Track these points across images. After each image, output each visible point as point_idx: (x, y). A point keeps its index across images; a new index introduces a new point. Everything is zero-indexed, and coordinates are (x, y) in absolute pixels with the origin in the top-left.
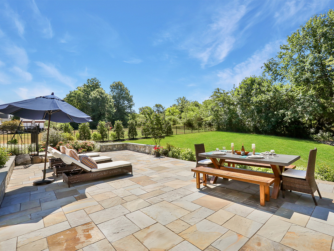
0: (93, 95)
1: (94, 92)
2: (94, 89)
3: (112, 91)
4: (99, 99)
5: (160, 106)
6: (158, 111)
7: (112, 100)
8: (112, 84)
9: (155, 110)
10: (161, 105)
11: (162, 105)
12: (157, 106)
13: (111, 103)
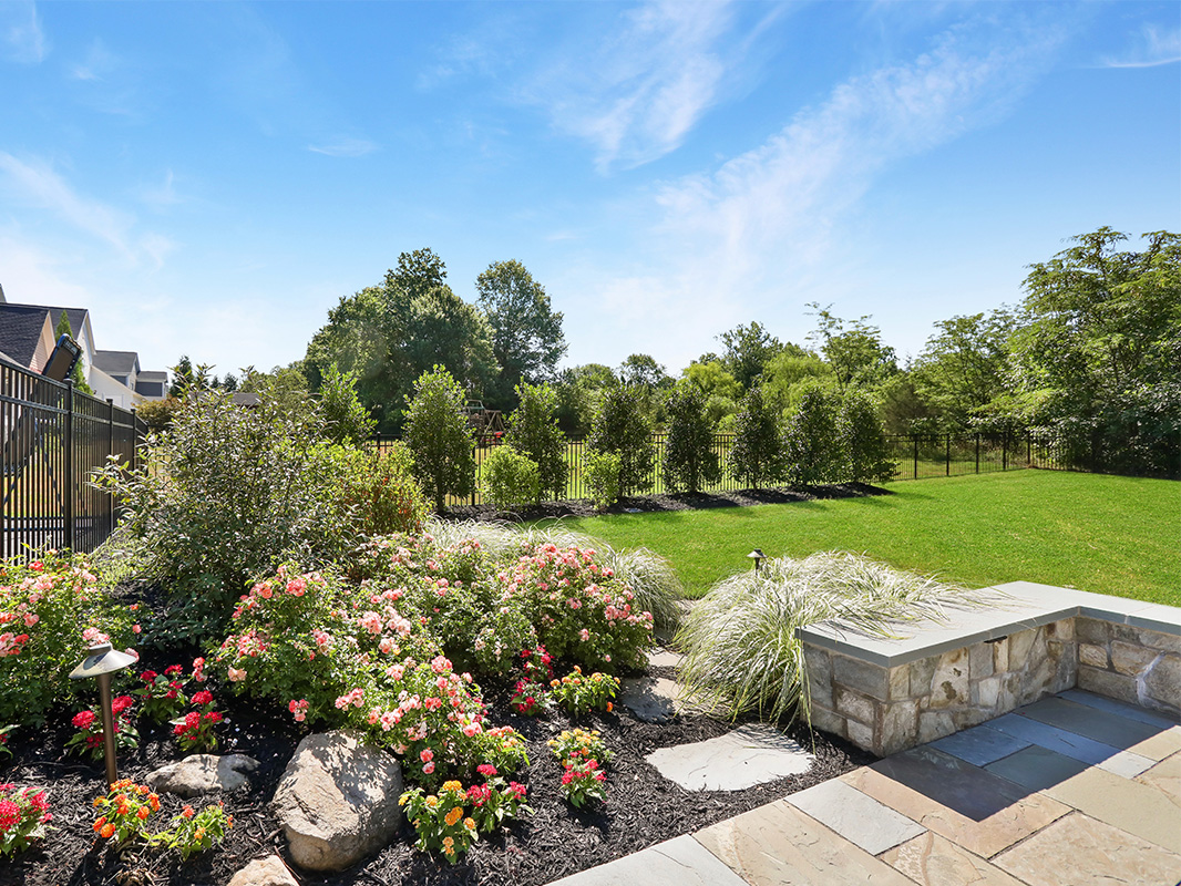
0: (421, 311)
1: (423, 298)
2: (423, 290)
3: (484, 296)
4: (441, 322)
5: (648, 361)
6: (639, 379)
7: (489, 329)
8: (483, 270)
9: (627, 379)
10: (650, 359)
11: (654, 358)
12: (635, 363)
13: (486, 338)
